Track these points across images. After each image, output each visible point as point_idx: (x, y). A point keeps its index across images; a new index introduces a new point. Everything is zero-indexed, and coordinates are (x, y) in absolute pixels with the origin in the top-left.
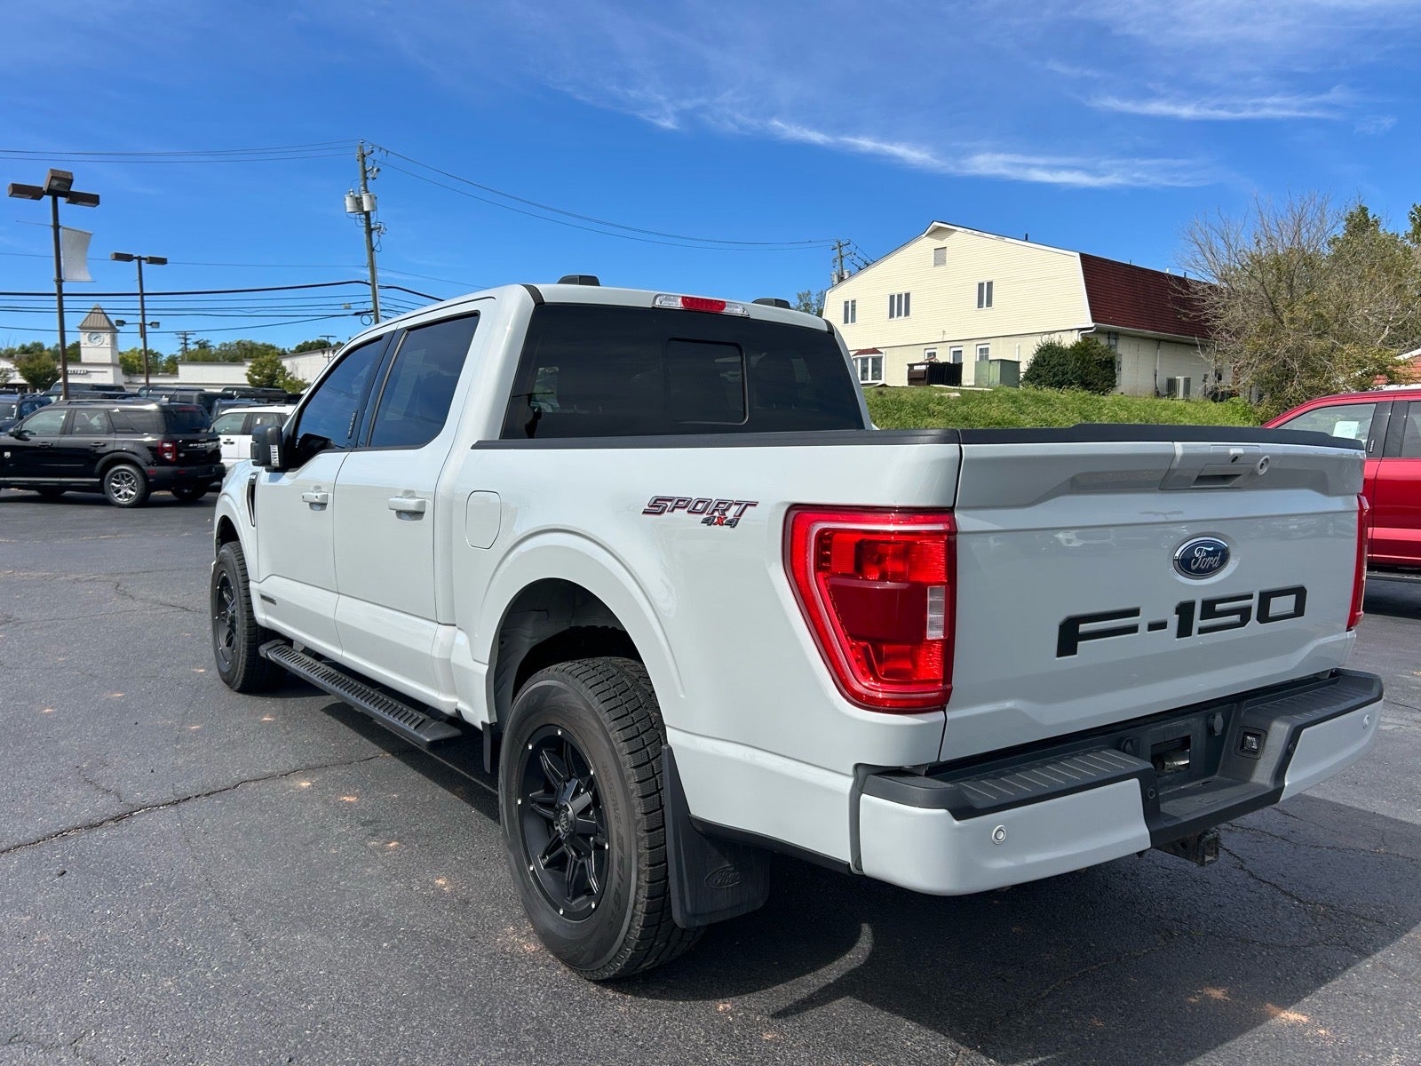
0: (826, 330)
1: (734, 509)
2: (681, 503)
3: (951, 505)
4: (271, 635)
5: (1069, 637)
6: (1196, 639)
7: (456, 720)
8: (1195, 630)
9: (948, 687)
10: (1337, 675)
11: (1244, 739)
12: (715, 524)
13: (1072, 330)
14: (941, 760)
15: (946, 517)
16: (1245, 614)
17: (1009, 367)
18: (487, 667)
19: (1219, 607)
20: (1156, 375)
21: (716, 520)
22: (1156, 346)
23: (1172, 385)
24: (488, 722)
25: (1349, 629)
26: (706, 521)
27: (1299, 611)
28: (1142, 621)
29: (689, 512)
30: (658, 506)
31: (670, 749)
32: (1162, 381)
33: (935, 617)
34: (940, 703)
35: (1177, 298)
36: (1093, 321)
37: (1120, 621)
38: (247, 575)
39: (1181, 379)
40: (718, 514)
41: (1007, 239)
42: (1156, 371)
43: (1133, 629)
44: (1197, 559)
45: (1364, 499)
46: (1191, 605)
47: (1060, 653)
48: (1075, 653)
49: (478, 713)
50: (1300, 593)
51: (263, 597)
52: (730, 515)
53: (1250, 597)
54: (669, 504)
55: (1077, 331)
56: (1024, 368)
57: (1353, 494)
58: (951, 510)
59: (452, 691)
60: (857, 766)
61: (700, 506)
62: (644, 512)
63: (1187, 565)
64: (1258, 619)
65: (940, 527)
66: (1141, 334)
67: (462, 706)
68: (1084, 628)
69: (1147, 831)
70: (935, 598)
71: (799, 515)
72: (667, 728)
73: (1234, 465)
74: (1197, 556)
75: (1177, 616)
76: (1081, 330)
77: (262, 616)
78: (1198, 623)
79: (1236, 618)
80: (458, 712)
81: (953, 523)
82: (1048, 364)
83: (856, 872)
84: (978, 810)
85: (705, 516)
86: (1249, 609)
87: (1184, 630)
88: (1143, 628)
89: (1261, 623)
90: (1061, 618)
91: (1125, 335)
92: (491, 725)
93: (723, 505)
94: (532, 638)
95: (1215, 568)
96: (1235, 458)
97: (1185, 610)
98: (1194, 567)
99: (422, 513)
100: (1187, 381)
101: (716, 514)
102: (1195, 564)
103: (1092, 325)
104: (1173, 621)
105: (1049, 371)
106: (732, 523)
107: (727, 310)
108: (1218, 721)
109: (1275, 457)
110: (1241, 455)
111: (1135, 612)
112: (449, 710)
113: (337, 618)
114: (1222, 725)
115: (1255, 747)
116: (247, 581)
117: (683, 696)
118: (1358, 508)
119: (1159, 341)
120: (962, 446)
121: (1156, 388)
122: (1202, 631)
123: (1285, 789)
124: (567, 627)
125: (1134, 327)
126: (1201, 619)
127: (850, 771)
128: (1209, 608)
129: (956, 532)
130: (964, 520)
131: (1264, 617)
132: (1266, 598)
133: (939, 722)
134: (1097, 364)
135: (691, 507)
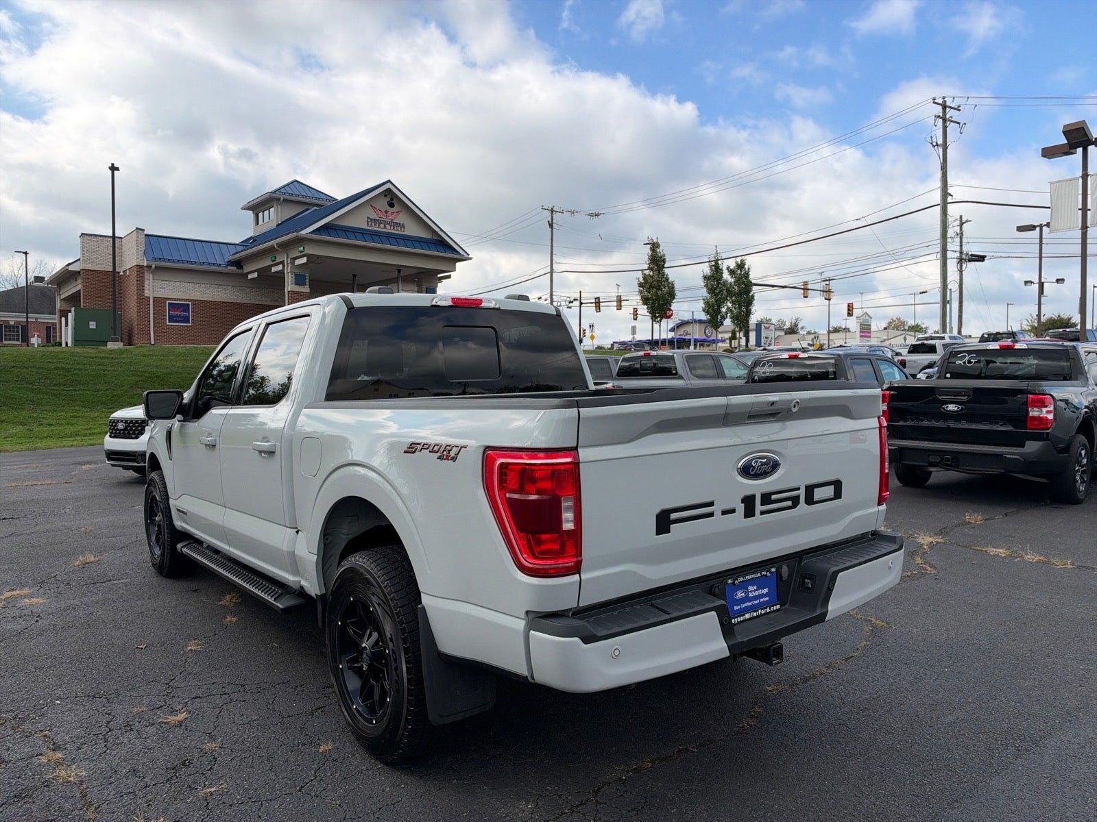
0: (555, 313)
1: (455, 449)
2: (425, 447)
3: (575, 445)
4: (186, 537)
5: (664, 522)
6: (758, 518)
7: (302, 593)
8: (757, 512)
9: (579, 559)
10: (875, 534)
11: (804, 581)
12: (445, 459)
14: (581, 605)
15: (572, 452)
16: (795, 501)
18: (316, 557)
19: (774, 497)
21: (445, 457)
24: (319, 594)
25: (879, 504)
26: (439, 458)
27: (838, 495)
28: (717, 509)
29: (430, 452)
30: (412, 448)
31: (424, 607)
33: (568, 516)
34: (576, 569)
37: (701, 510)
38: (168, 495)
40: (446, 454)
43: (711, 515)
44: (754, 468)
45: (883, 419)
46: (754, 497)
47: (658, 533)
48: (669, 532)
49: (313, 587)
50: (837, 485)
51: (178, 510)
52: (452, 454)
53: (798, 489)
54: (419, 446)
57: (875, 417)
58: (576, 448)
59: (297, 573)
60: (527, 612)
61: (436, 448)
62: (405, 452)
63: (747, 471)
64: (806, 503)
65: (569, 460)
67: (304, 583)
68: (673, 516)
69: (725, 645)
70: (567, 503)
71: (489, 454)
72: (422, 594)
73: (773, 407)
74: (754, 465)
75: (743, 505)
77: (179, 523)
78: (759, 508)
79: (789, 503)
80: (302, 587)
81: (577, 457)
83: (532, 681)
84: (598, 637)
85: (439, 454)
86: (798, 497)
87: (749, 512)
88: (718, 513)
89: (808, 505)
90: (658, 510)
92: (321, 595)
93: (448, 448)
94: (348, 535)
95: (769, 472)
96: (773, 403)
97: (749, 502)
98: (752, 473)
99: (274, 452)
101: (445, 453)
102: (753, 470)
104: (740, 508)
106: (454, 459)
107: (483, 305)
108: (785, 571)
109: (803, 400)
110: (777, 401)
111: (711, 504)
112: (296, 587)
113: (224, 525)
114: (788, 573)
115: (810, 586)
116: (168, 499)
117: (429, 572)
118: (878, 426)
120: (580, 409)
122: (762, 513)
123: (829, 612)
124: (373, 526)
126: (762, 505)
127: (523, 615)
128: (766, 498)
129: (578, 463)
130: (584, 454)
131: (810, 500)
132: (810, 489)
133: (577, 581)
135: (431, 449)
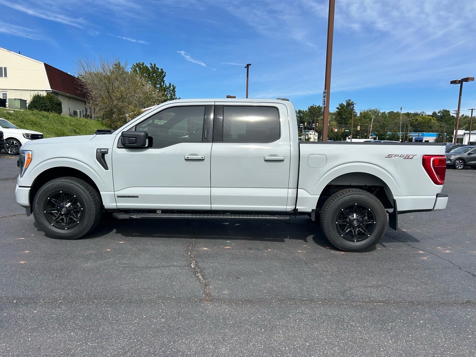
13: (43, 90)
17: (23, 102)
20: (69, 109)
22: (69, 99)
23: (75, 113)
32: (72, 111)
35: (77, 84)
36: (51, 88)
39: (78, 111)
41: (12, 52)
42: (69, 108)
55: (45, 91)
56: (28, 102)
66: (65, 95)
76: (46, 91)
82: (39, 102)
91: (59, 94)
100: (80, 112)
103: (51, 90)
105: (40, 105)
119: (70, 98)
121: (70, 114)
125: (63, 92)
134: (56, 104)
